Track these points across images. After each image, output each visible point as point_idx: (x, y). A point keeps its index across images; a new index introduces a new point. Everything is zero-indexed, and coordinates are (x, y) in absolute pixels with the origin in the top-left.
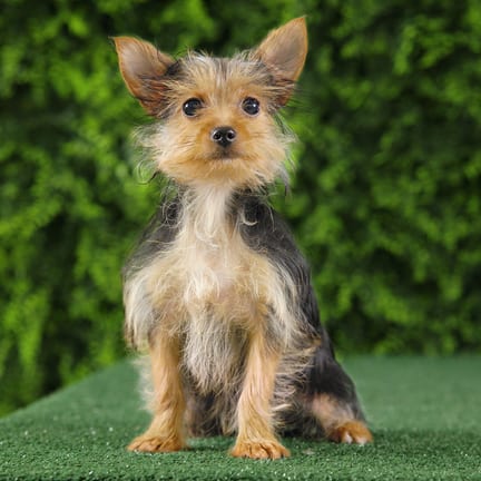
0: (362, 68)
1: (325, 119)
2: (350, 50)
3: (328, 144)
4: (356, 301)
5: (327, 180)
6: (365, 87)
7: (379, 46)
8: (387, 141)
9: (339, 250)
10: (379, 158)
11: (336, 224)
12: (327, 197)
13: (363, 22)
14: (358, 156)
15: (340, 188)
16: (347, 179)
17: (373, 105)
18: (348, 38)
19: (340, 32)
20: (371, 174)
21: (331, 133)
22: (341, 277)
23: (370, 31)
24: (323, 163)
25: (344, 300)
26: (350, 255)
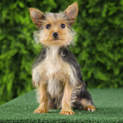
0: (94, 16)
1: (84, 28)
2: (91, 11)
3: (85, 35)
4: (92, 75)
5: (85, 44)
6: (95, 20)
7: (98, 10)
8: (100, 34)
9: (88, 62)
10: (98, 38)
11: (87, 55)
12: (85, 48)
13: (94, 4)
14: (93, 38)
15: (88, 46)
16: (90, 44)
17: (96, 25)
18: (90, 8)
19: (88, 6)
20: (96, 43)
21: (86, 32)
22: (88, 69)
23: (96, 6)
24: (84, 40)
25: (89, 75)
26: (91, 63)
